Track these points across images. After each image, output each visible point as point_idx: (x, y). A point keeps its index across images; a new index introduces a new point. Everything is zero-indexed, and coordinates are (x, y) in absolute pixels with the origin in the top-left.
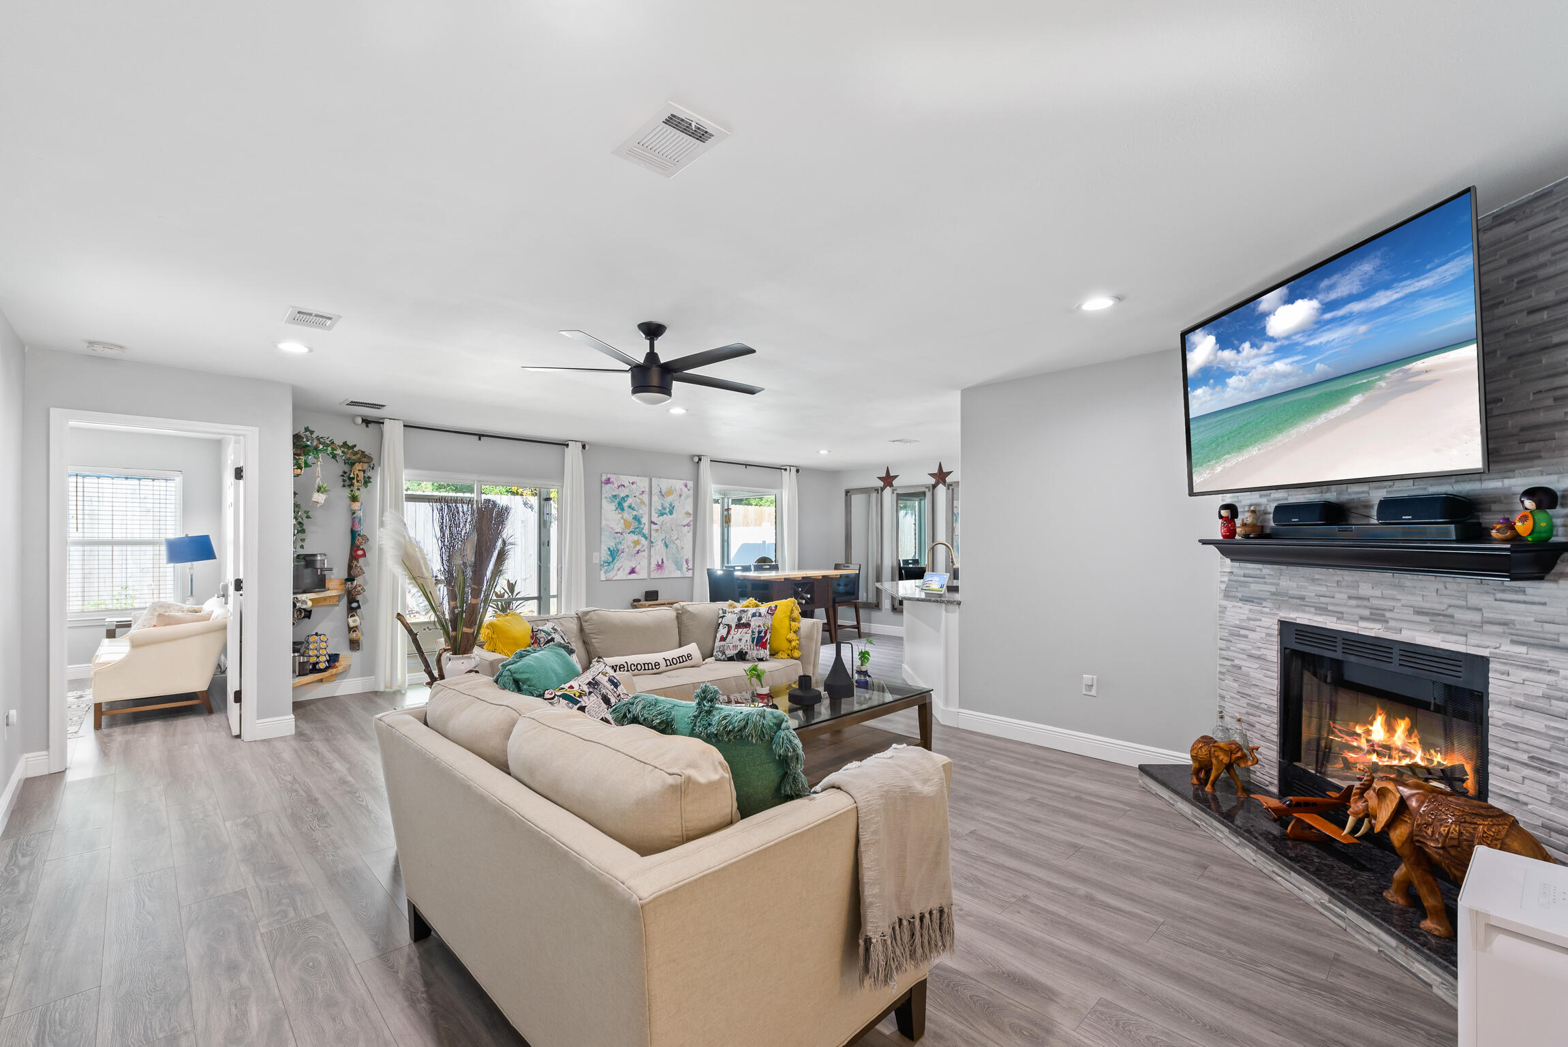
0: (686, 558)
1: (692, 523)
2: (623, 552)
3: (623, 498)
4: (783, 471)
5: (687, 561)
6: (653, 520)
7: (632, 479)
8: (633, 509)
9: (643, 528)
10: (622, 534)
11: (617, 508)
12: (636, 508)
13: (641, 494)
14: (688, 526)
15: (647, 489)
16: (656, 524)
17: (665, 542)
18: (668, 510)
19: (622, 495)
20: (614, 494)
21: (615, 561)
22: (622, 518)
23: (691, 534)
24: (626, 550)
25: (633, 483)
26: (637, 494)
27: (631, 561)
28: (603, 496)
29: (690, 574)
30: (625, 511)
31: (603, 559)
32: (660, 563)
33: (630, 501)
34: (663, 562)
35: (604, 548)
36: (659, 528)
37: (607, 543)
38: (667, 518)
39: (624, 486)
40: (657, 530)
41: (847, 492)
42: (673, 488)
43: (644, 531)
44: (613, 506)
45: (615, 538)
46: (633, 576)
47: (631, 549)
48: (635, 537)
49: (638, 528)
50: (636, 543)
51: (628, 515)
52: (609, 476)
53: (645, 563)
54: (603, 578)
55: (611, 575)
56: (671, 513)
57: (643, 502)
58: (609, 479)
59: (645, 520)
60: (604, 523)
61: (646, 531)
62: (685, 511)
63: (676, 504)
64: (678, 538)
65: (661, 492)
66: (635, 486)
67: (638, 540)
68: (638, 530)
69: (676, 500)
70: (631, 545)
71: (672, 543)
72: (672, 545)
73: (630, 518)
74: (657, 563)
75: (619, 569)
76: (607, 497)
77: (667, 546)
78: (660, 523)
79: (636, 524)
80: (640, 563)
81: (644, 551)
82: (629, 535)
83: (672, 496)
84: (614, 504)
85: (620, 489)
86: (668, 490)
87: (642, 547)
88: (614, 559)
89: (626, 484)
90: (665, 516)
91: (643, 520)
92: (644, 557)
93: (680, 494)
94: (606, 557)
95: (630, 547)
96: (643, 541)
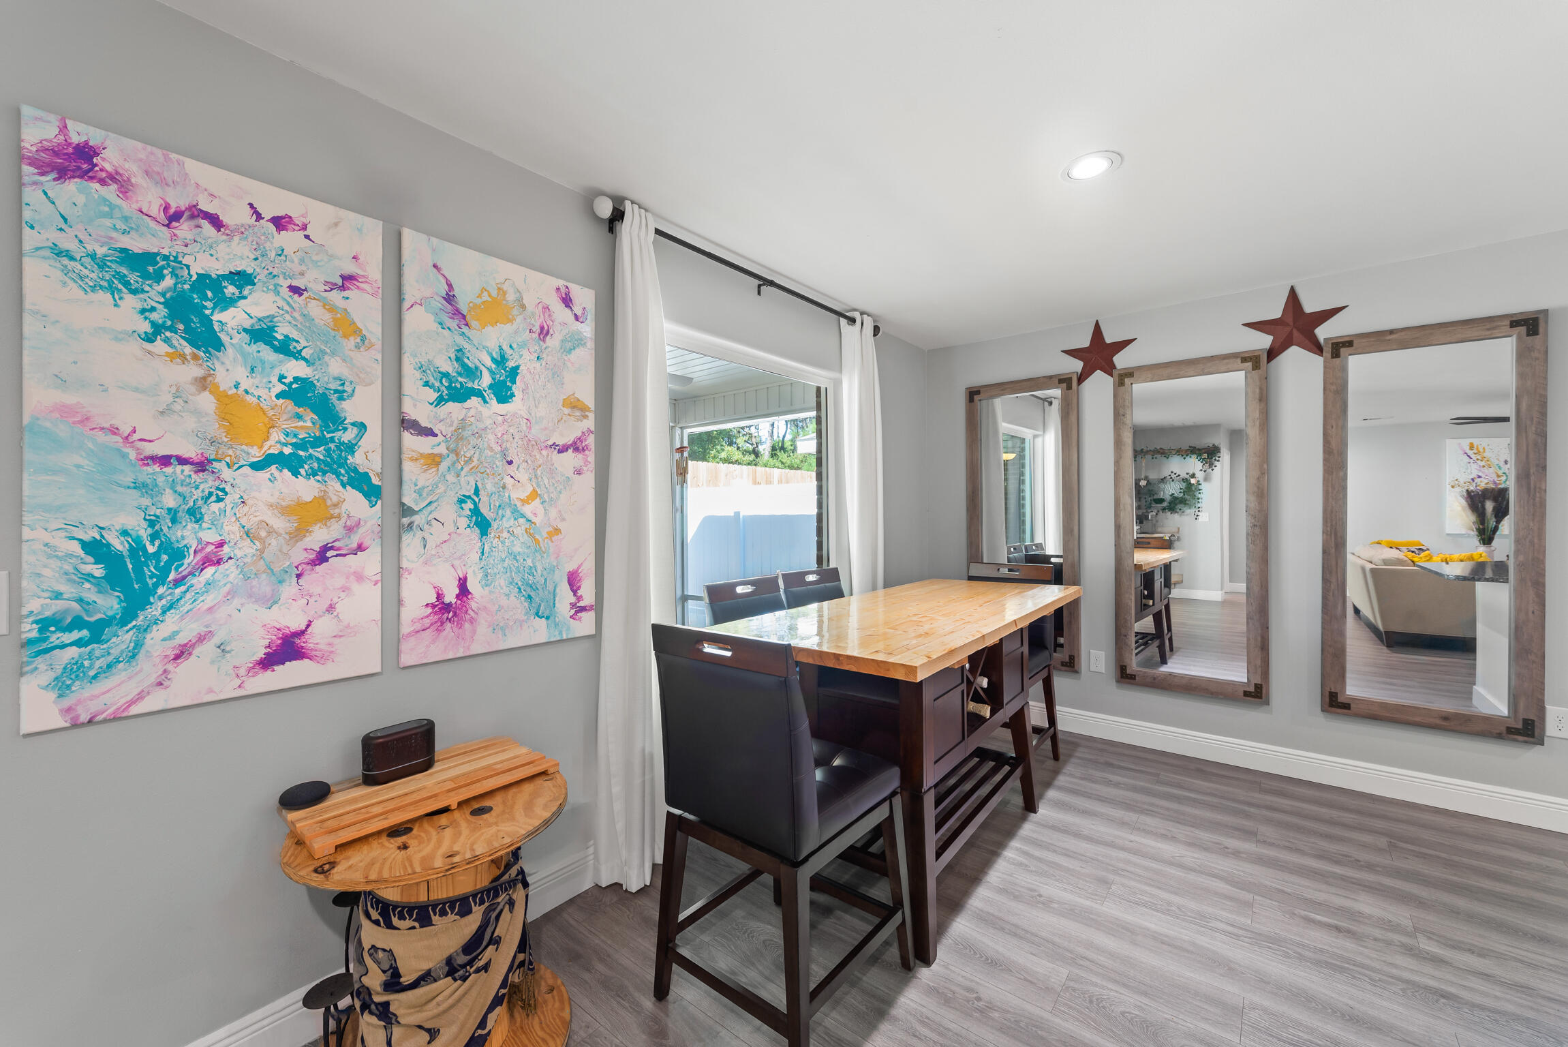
0: (571, 567)
1: (591, 441)
2: (212, 561)
4: (843, 321)
5: (573, 581)
7: (267, 193)
8: (285, 348)
9: (351, 448)
10: (202, 466)
11: (157, 329)
13: (333, 287)
14: (576, 449)
15: (373, 269)
16: (429, 433)
17: (476, 511)
18: (486, 380)
19: (200, 264)
20: (137, 245)
21: (154, 611)
22: (203, 383)
23: (589, 479)
24: (238, 549)
25: (281, 223)
26: (313, 280)
27: (272, 601)
28: (30, 239)
29: (586, 624)
31: (36, 605)
32: (450, 597)
33: (255, 302)
34: (464, 591)
36: (442, 450)
38: (482, 412)
39: (216, 222)
40: (433, 460)
41: (973, 394)
42: (511, 297)
43: (356, 460)
46: (290, 673)
47: (270, 544)
48: (305, 488)
49: (317, 442)
50: (321, 511)
51: (245, 374)
52: (79, 133)
56: (503, 393)
57: (346, 326)
58: (87, 154)
61: (368, 460)
62: (566, 391)
63: (525, 361)
64: (534, 495)
65: (449, 298)
66: (290, 240)
67: (322, 499)
68: (319, 452)
69: (523, 345)
70: (280, 524)
71: (508, 512)
72: (508, 522)
73: (267, 391)
74: (433, 599)
75: (181, 654)
76: (60, 253)
77: (482, 525)
78: (448, 431)
79: (308, 423)
80: (331, 608)
81: (361, 548)
82: (263, 475)
83: (509, 328)
84: (131, 302)
85: (184, 229)
86: (486, 297)
87: (350, 530)
88: (135, 603)
89: (236, 215)
90: (474, 401)
91: (351, 410)
92: (360, 577)
93: (542, 328)
94: (67, 589)
95: (271, 532)
96: (354, 502)
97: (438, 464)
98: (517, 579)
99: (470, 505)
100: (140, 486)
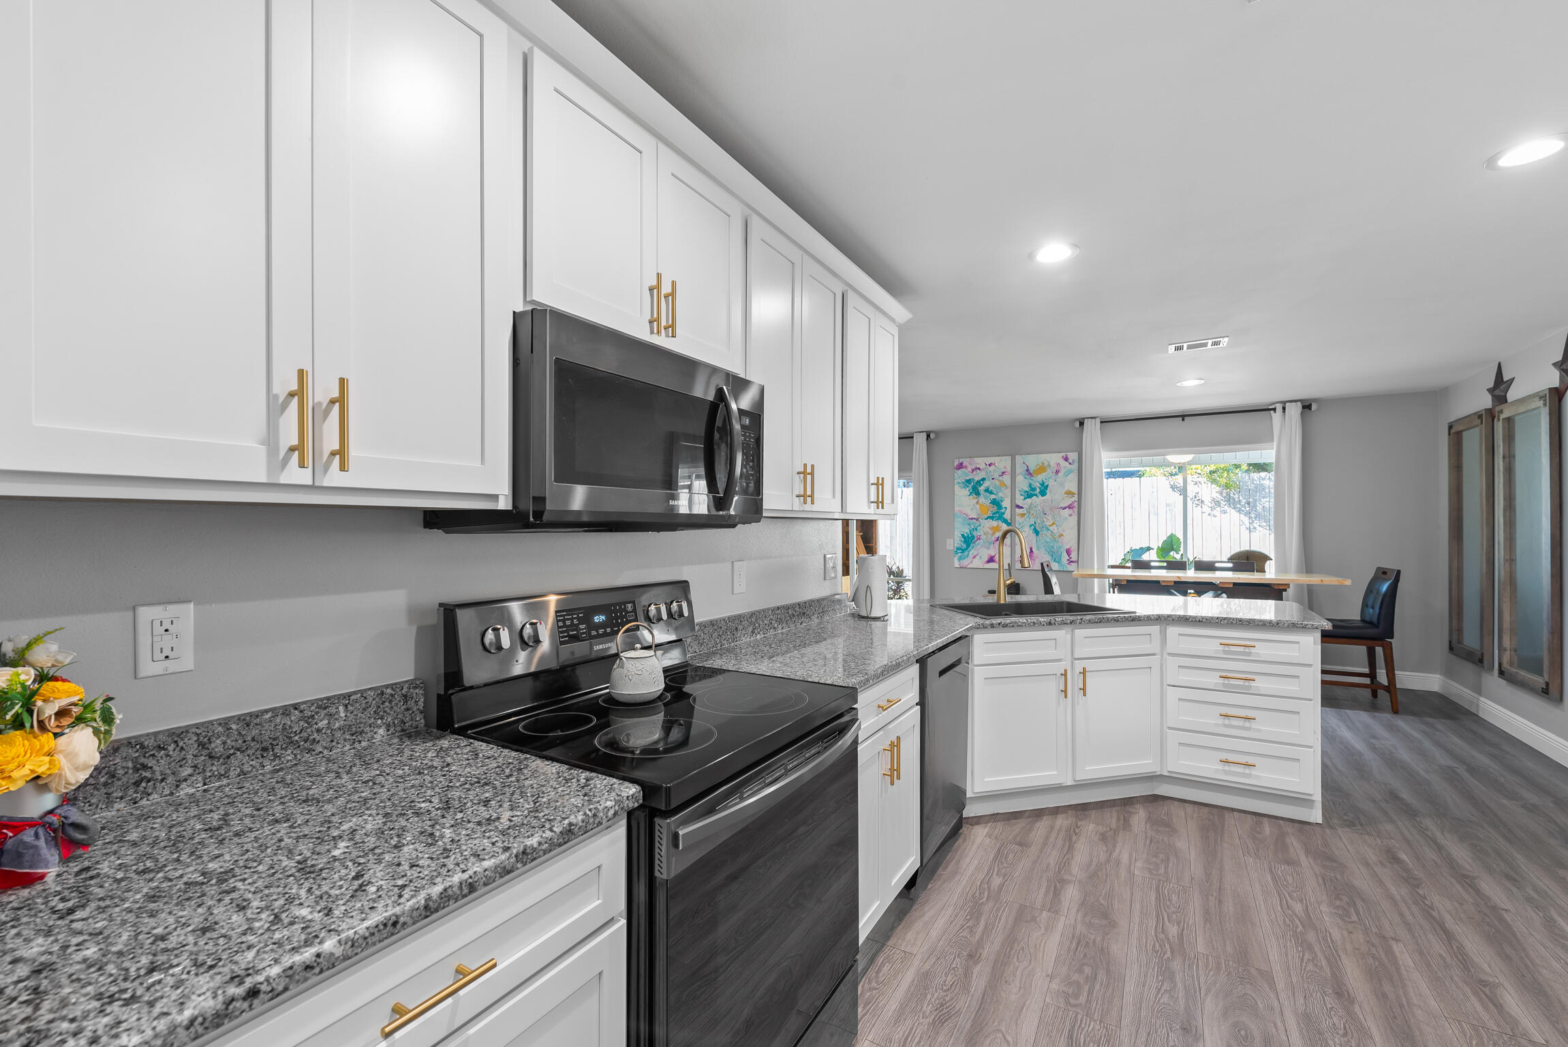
0: (1067, 547)
1: (1076, 504)
2: (979, 539)
3: (978, 482)
5: (1068, 552)
6: (1019, 503)
7: (988, 460)
8: (991, 493)
9: (1004, 513)
10: (977, 519)
11: (971, 493)
12: (995, 492)
13: (1000, 476)
15: (1009, 469)
16: (1022, 508)
17: (1035, 529)
18: (1038, 490)
19: (977, 479)
20: (968, 478)
21: (970, 548)
22: (977, 503)
23: (1075, 518)
24: (983, 537)
25: (990, 465)
26: (996, 476)
27: (988, 548)
28: (955, 482)
30: (982, 495)
31: (954, 545)
32: (1028, 552)
33: (987, 484)
34: (1031, 551)
35: (958, 535)
36: (1025, 512)
37: (960, 529)
38: (1037, 500)
39: (979, 469)
40: (1023, 515)
42: (1046, 464)
43: (1005, 516)
44: (966, 492)
45: (969, 524)
46: (991, 565)
47: (989, 536)
48: (995, 523)
49: (997, 512)
50: (996, 529)
51: (984, 500)
52: (961, 460)
53: (1007, 551)
54: (957, 564)
55: (965, 562)
56: (1043, 493)
57: (1003, 484)
58: (962, 464)
59: (1006, 503)
60: (957, 509)
61: (1007, 516)
62: (1066, 489)
63: (1051, 483)
64: (1053, 524)
65: (1027, 470)
66: (992, 468)
67: (998, 526)
68: (997, 515)
69: (1050, 477)
70: (990, 532)
71: (1045, 529)
72: (1045, 532)
73: (987, 502)
75: (974, 557)
76: (959, 484)
77: (1037, 533)
78: (1027, 507)
79: (995, 509)
82: (987, 521)
83: (1044, 474)
84: (967, 489)
85: (975, 473)
86: (1038, 467)
88: (968, 546)
89: (982, 466)
90: (1034, 497)
91: (1004, 504)
94: (960, 543)
95: (988, 533)
96: (1004, 526)
98: (1048, 550)
99: (1033, 527)
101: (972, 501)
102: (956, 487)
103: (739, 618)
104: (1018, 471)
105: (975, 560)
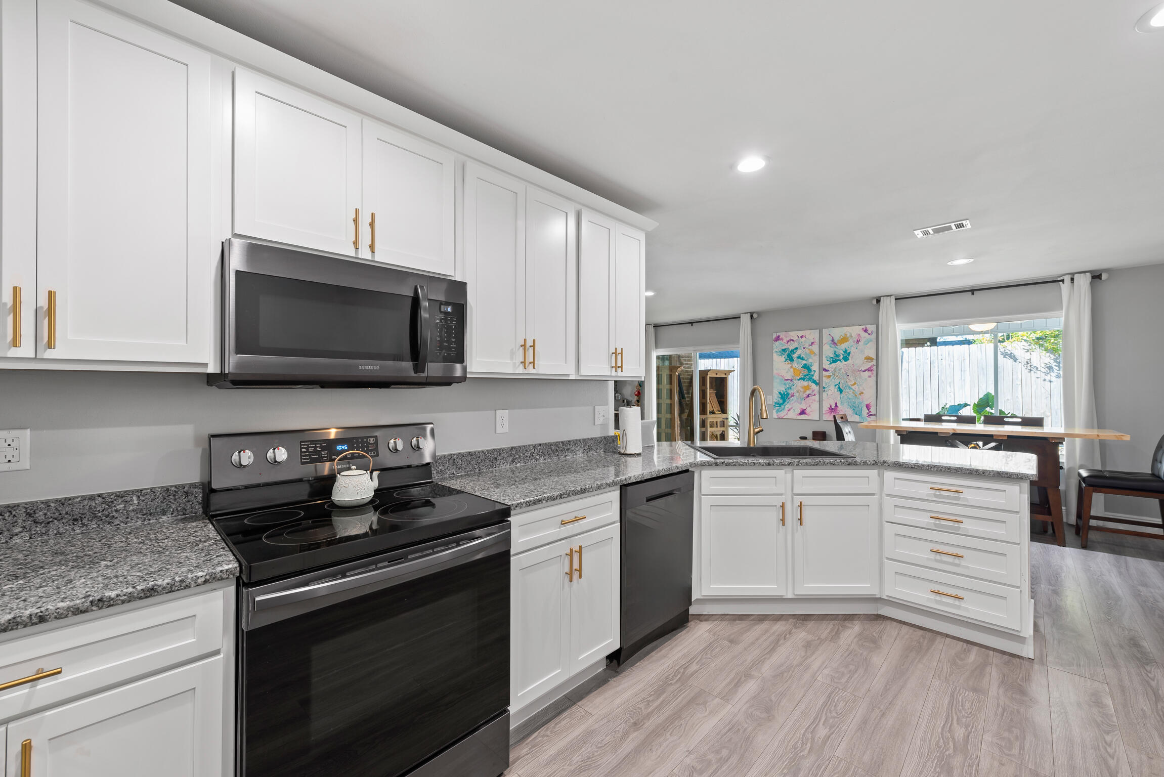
0: (867, 403)
1: (874, 368)
2: (793, 396)
3: (792, 351)
4: (1061, 283)
5: (868, 407)
6: (825, 367)
7: (800, 333)
8: (803, 359)
9: (813, 375)
10: (791, 380)
11: (786, 360)
12: (805, 358)
13: (810, 345)
15: (817, 340)
16: (828, 371)
17: (839, 388)
18: (842, 357)
19: (791, 348)
20: (783, 348)
21: (786, 403)
22: (791, 367)
23: (874, 378)
24: (797, 394)
25: (801, 337)
26: (807, 346)
27: (801, 403)
28: (774, 351)
30: (795, 361)
31: (775, 401)
32: (833, 406)
33: (799, 352)
34: (836, 406)
35: (776, 392)
36: (831, 374)
37: (778, 388)
38: (841, 365)
39: (793, 340)
40: (829, 377)
42: (848, 335)
43: (814, 378)
44: (783, 358)
45: (785, 384)
46: (803, 417)
47: (801, 393)
48: (805, 383)
49: (808, 375)
50: (808, 388)
51: (797, 365)
52: (778, 334)
53: (816, 406)
54: (775, 416)
55: (782, 414)
56: (846, 359)
57: (812, 352)
58: (779, 337)
59: (815, 367)
60: (775, 372)
61: (816, 377)
62: (866, 354)
63: (853, 350)
64: (855, 383)
65: (833, 340)
66: (804, 339)
67: (808, 386)
68: (808, 377)
69: (852, 346)
70: (802, 390)
71: (848, 388)
72: (848, 390)
73: (799, 367)
74: (829, 407)
75: (789, 410)
76: (776, 352)
77: (841, 391)
78: (833, 370)
79: (806, 372)
80: (810, 406)
81: (815, 395)
82: (799, 381)
83: (847, 343)
84: (783, 356)
85: (789, 343)
86: (842, 337)
87: (813, 391)
88: (784, 402)
89: (795, 338)
90: (839, 362)
91: (813, 368)
92: (815, 401)
93: (857, 340)
94: (778, 399)
95: (801, 391)
96: (814, 386)
97: (830, 377)
98: (850, 405)
99: (838, 386)
100: (784, 384)
101: (787, 366)
102: (775, 354)
103: (499, 451)
104: (824, 342)
105: (789, 412)
